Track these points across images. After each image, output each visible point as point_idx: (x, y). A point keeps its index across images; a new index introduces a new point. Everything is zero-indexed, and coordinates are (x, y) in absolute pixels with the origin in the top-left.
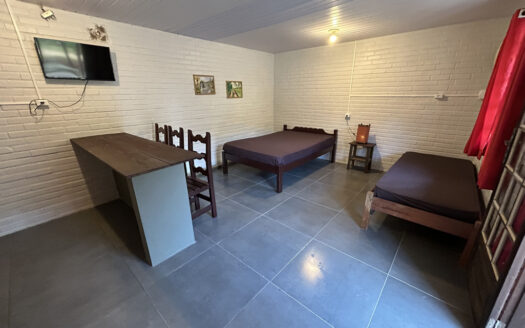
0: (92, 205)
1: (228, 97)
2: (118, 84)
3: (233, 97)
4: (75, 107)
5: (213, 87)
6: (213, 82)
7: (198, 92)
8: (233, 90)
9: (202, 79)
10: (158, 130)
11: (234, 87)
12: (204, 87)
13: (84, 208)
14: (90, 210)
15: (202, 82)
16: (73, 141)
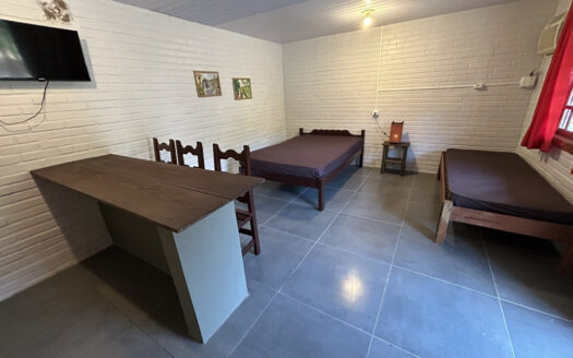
0: (75, 262)
1: (236, 98)
2: (95, 87)
3: (242, 98)
4: (31, 123)
5: (219, 87)
6: (218, 79)
7: (201, 94)
8: (241, 90)
9: (205, 76)
10: (158, 147)
11: (241, 85)
12: (207, 86)
13: (62, 268)
14: (73, 268)
15: (205, 80)
16: (35, 174)
